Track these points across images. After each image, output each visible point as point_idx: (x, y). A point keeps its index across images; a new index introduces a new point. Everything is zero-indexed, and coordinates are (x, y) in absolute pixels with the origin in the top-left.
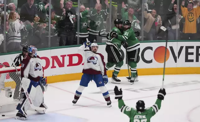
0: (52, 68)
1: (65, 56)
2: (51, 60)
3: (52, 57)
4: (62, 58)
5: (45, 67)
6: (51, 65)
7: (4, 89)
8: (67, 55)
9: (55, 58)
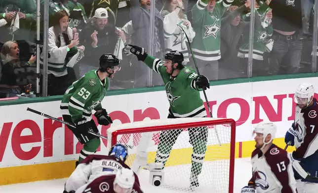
0: (254, 122)
1: (285, 96)
2: (252, 105)
3: (255, 99)
4: (276, 100)
5: (238, 121)
6: (252, 116)
7: (146, 167)
8: (288, 96)
9: (261, 101)
